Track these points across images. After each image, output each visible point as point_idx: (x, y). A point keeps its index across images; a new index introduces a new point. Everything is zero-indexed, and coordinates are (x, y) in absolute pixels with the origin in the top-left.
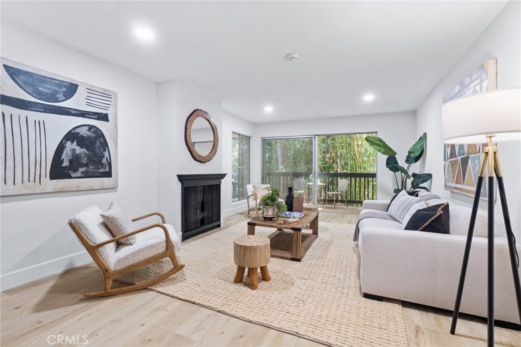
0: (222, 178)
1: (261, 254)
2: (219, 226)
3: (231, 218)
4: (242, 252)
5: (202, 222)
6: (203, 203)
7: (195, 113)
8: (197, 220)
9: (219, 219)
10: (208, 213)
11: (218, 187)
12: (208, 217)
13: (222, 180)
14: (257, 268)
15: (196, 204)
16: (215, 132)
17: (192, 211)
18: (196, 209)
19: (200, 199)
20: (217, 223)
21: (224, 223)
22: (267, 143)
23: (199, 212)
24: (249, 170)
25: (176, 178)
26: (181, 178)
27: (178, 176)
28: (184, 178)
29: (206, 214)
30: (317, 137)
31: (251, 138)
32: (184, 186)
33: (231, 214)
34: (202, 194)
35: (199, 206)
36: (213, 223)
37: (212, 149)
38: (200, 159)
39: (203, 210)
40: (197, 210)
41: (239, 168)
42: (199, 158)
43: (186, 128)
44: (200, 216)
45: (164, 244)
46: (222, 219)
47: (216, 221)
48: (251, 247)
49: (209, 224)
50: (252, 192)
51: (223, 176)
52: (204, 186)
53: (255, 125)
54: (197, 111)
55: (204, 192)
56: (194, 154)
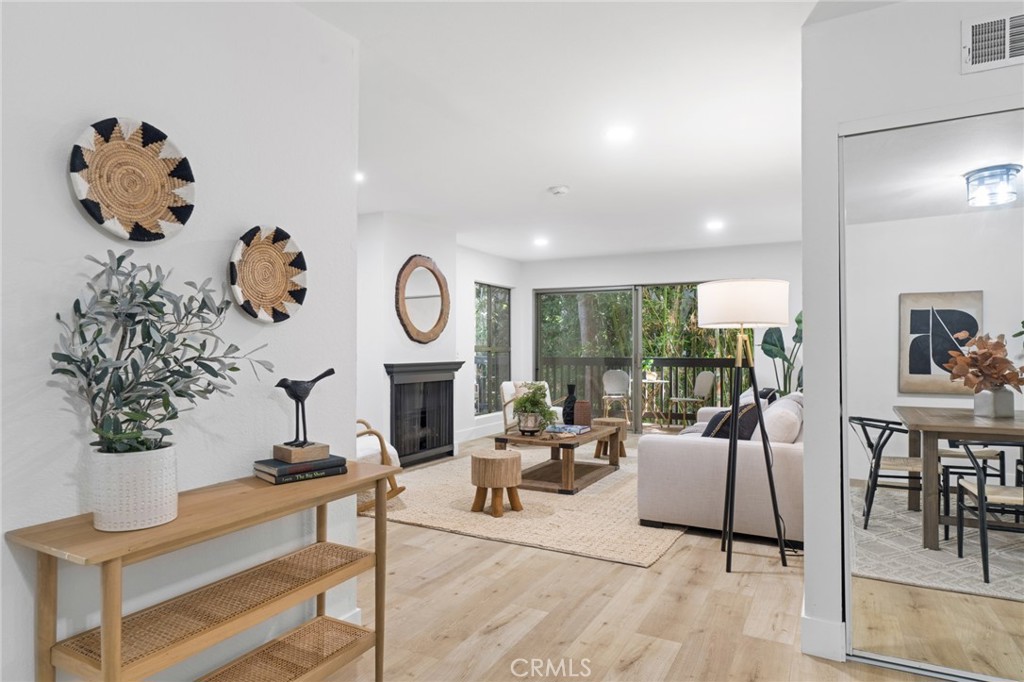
0: (457, 370)
1: (507, 470)
2: (450, 453)
3: (472, 443)
4: (482, 467)
5: (423, 444)
6: (423, 413)
7: (411, 262)
8: (414, 440)
9: (450, 441)
10: (432, 431)
11: (449, 385)
12: (433, 438)
13: (456, 373)
14: (502, 489)
15: (414, 414)
16: (444, 290)
17: (406, 424)
18: (413, 421)
19: (418, 404)
20: (446, 449)
21: (460, 451)
22: (545, 301)
23: (417, 427)
24: (510, 352)
25: (383, 369)
26: (390, 370)
27: (386, 366)
28: (395, 369)
29: (428, 431)
30: (640, 288)
31: (512, 292)
32: (395, 383)
33: (473, 438)
34: (422, 396)
35: (418, 416)
36: (440, 446)
37: (439, 319)
38: (420, 339)
39: (423, 424)
40: (414, 425)
41: (489, 349)
42: (418, 335)
43: (397, 289)
44: (419, 434)
45: (379, 457)
46: (455, 442)
47: (446, 445)
48: (493, 460)
49: (433, 448)
50: (512, 395)
51: (458, 365)
52: (425, 383)
53: (521, 265)
54: (414, 259)
55: (425, 393)
56: (409, 329)
